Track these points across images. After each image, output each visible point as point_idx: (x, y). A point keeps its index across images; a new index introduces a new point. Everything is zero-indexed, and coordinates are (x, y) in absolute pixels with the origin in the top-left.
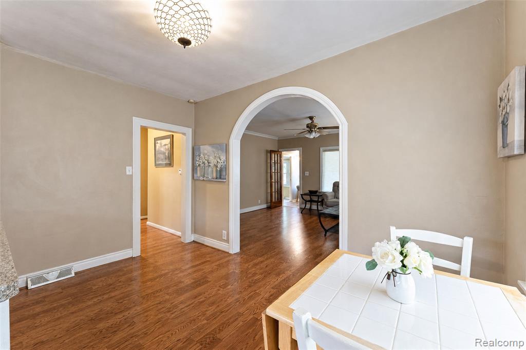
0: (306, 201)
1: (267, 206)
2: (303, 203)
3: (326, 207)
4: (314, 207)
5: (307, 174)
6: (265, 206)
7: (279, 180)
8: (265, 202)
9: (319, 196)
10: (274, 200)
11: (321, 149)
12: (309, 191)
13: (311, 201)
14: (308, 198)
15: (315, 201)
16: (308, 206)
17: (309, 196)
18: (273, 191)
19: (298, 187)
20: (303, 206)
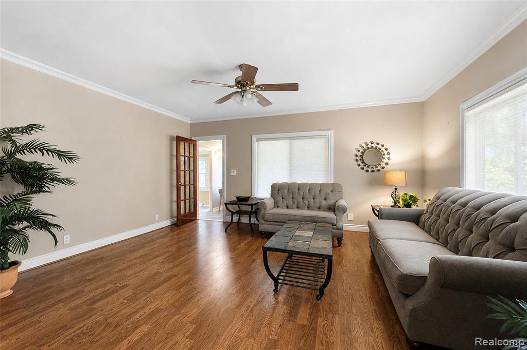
0: (233, 213)
1: (172, 222)
2: (227, 215)
3: (263, 222)
4: (245, 220)
5: (233, 172)
6: (168, 223)
7: (192, 182)
8: (169, 216)
9: (252, 205)
10: (182, 212)
11: (254, 138)
12: (237, 198)
13: (240, 213)
14: (234, 208)
15: (245, 213)
16: (236, 219)
17: (237, 206)
18: (182, 197)
19: (221, 192)
20: (229, 219)
